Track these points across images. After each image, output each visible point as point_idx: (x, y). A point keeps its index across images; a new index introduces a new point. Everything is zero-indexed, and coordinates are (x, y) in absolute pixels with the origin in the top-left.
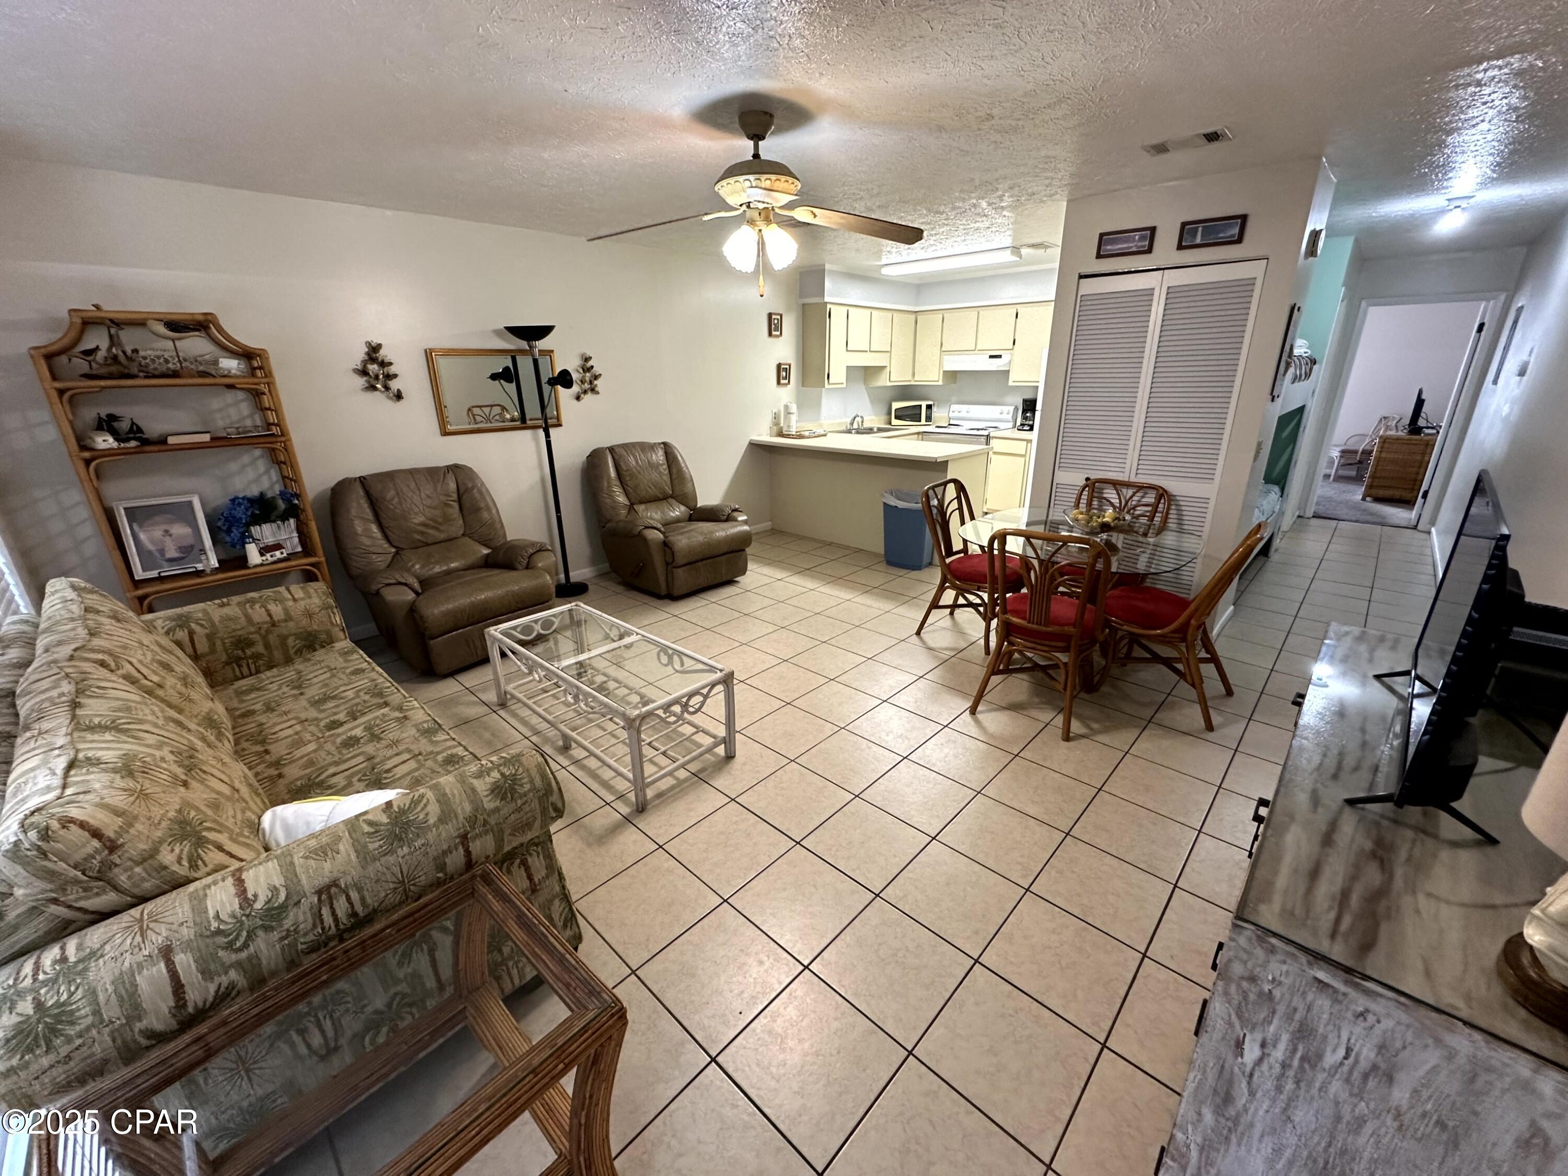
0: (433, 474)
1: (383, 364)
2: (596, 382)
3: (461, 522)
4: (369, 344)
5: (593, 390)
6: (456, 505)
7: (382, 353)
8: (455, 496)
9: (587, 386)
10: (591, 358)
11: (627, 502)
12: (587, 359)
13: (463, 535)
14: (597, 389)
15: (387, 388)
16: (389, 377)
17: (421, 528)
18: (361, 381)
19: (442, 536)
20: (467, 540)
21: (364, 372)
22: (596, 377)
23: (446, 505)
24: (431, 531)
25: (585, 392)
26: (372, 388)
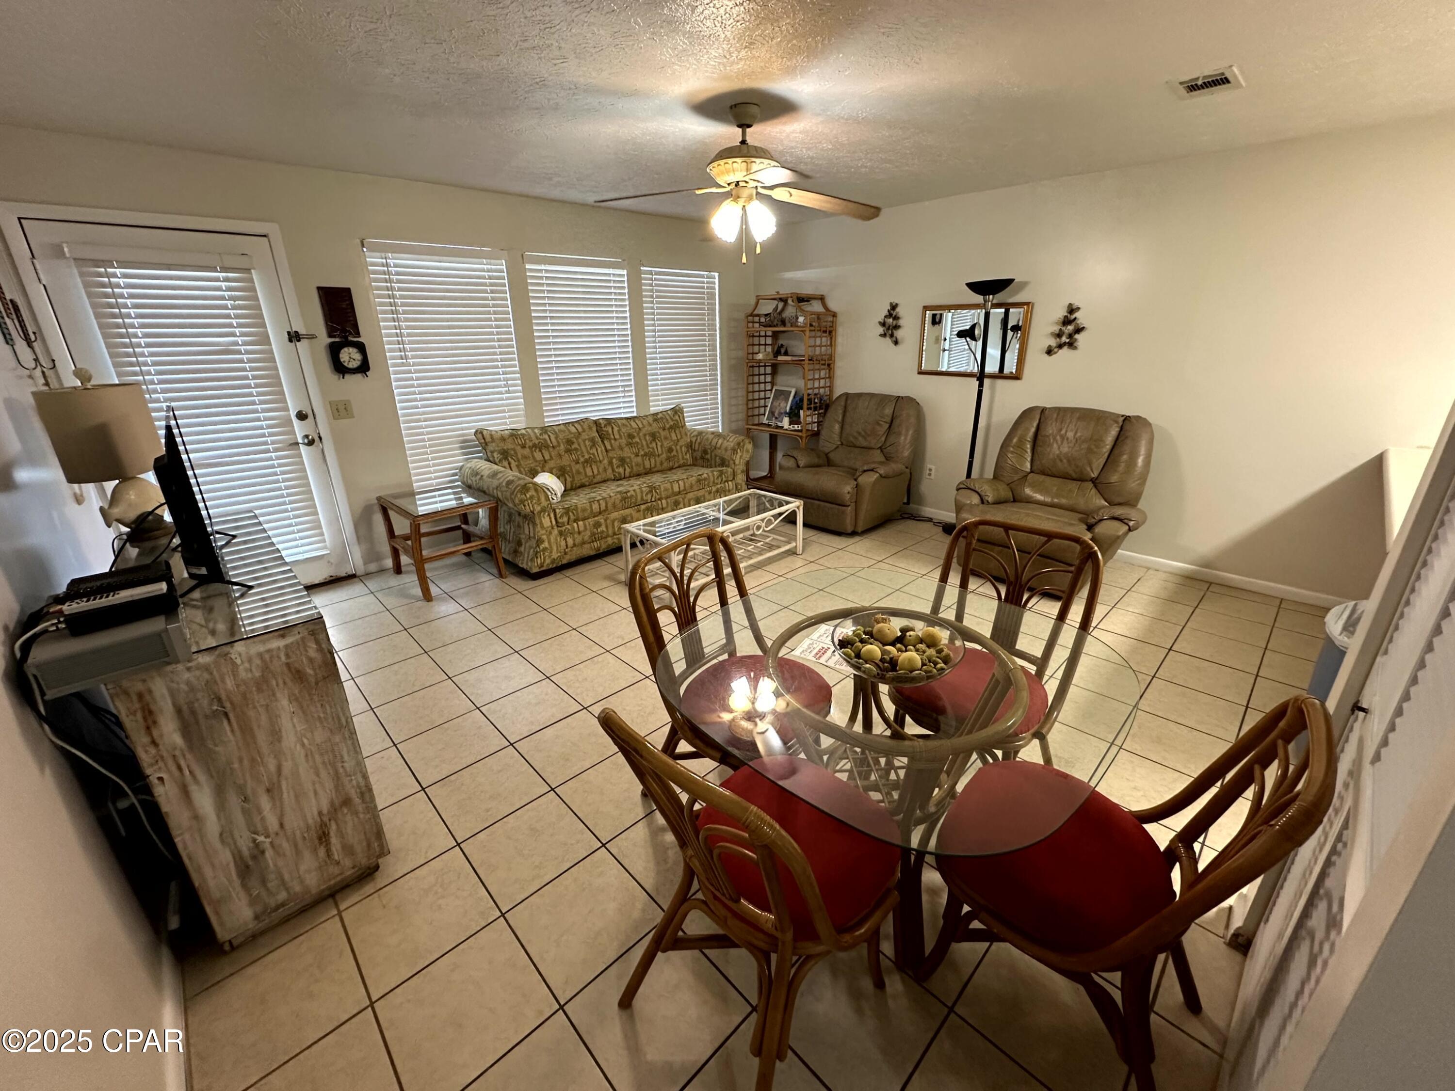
0: (882, 399)
1: (896, 318)
2: (1077, 336)
3: (883, 439)
4: (891, 304)
5: (1071, 345)
6: (887, 425)
7: (898, 310)
8: (889, 419)
9: (1064, 339)
10: (1078, 309)
11: (1028, 470)
12: (1072, 310)
13: (880, 448)
14: (1075, 345)
15: (892, 336)
16: (897, 327)
17: (855, 434)
18: (881, 330)
19: (865, 444)
20: (879, 451)
21: (883, 324)
22: (1079, 330)
23: (879, 424)
24: (860, 438)
25: (1060, 346)
26: (884, 335)
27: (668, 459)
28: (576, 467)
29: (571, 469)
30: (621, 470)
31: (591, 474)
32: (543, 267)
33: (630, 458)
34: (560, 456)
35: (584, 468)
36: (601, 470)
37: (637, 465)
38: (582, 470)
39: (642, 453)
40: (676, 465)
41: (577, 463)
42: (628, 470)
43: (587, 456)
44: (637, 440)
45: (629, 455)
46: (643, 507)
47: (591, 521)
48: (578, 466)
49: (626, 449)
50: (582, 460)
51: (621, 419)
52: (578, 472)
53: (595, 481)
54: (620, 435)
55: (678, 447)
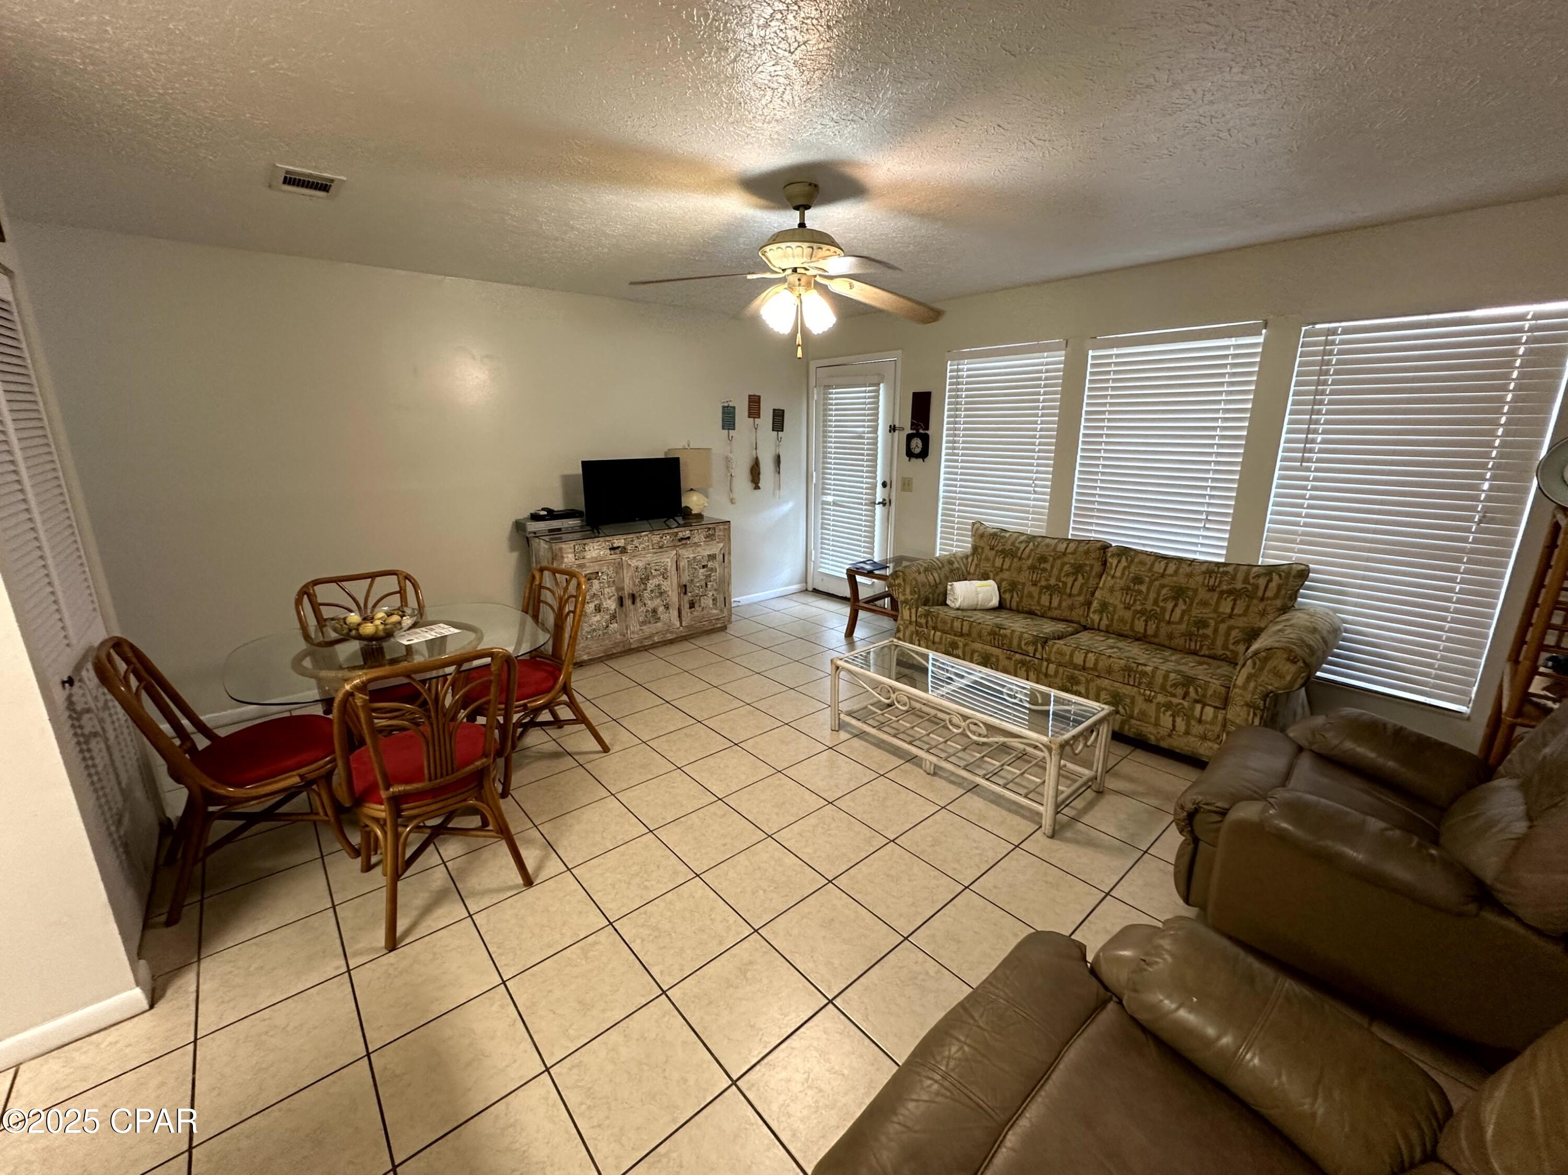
27: (1189, 635)
28: (1029, 588)
29: (1023, 589)
30: (1096, 617)
31: (1047, 604)
32: (1115, 351)
33: (1115, 607)
34: (1020, 570)
35: (1040, 593)
36: (1064, 604)
37: (1122, 620)
38: (1036, 595)
39: (1139, 608)
40: (1205, 651)
41: (1035, 584)
42: (1105, 622)
43: (1053, 581)
44: (1144, 588)
45: (1117, 603)
46: (1018, 656)
47: (950, 638)
48: (1033, 589)
49: (1118, 594)
50: (1043, 583)
51: (1146, 553)
52: (1030, 595)
53: (1049, 614)
54: (1123, 574)
55: (1223, 627)
